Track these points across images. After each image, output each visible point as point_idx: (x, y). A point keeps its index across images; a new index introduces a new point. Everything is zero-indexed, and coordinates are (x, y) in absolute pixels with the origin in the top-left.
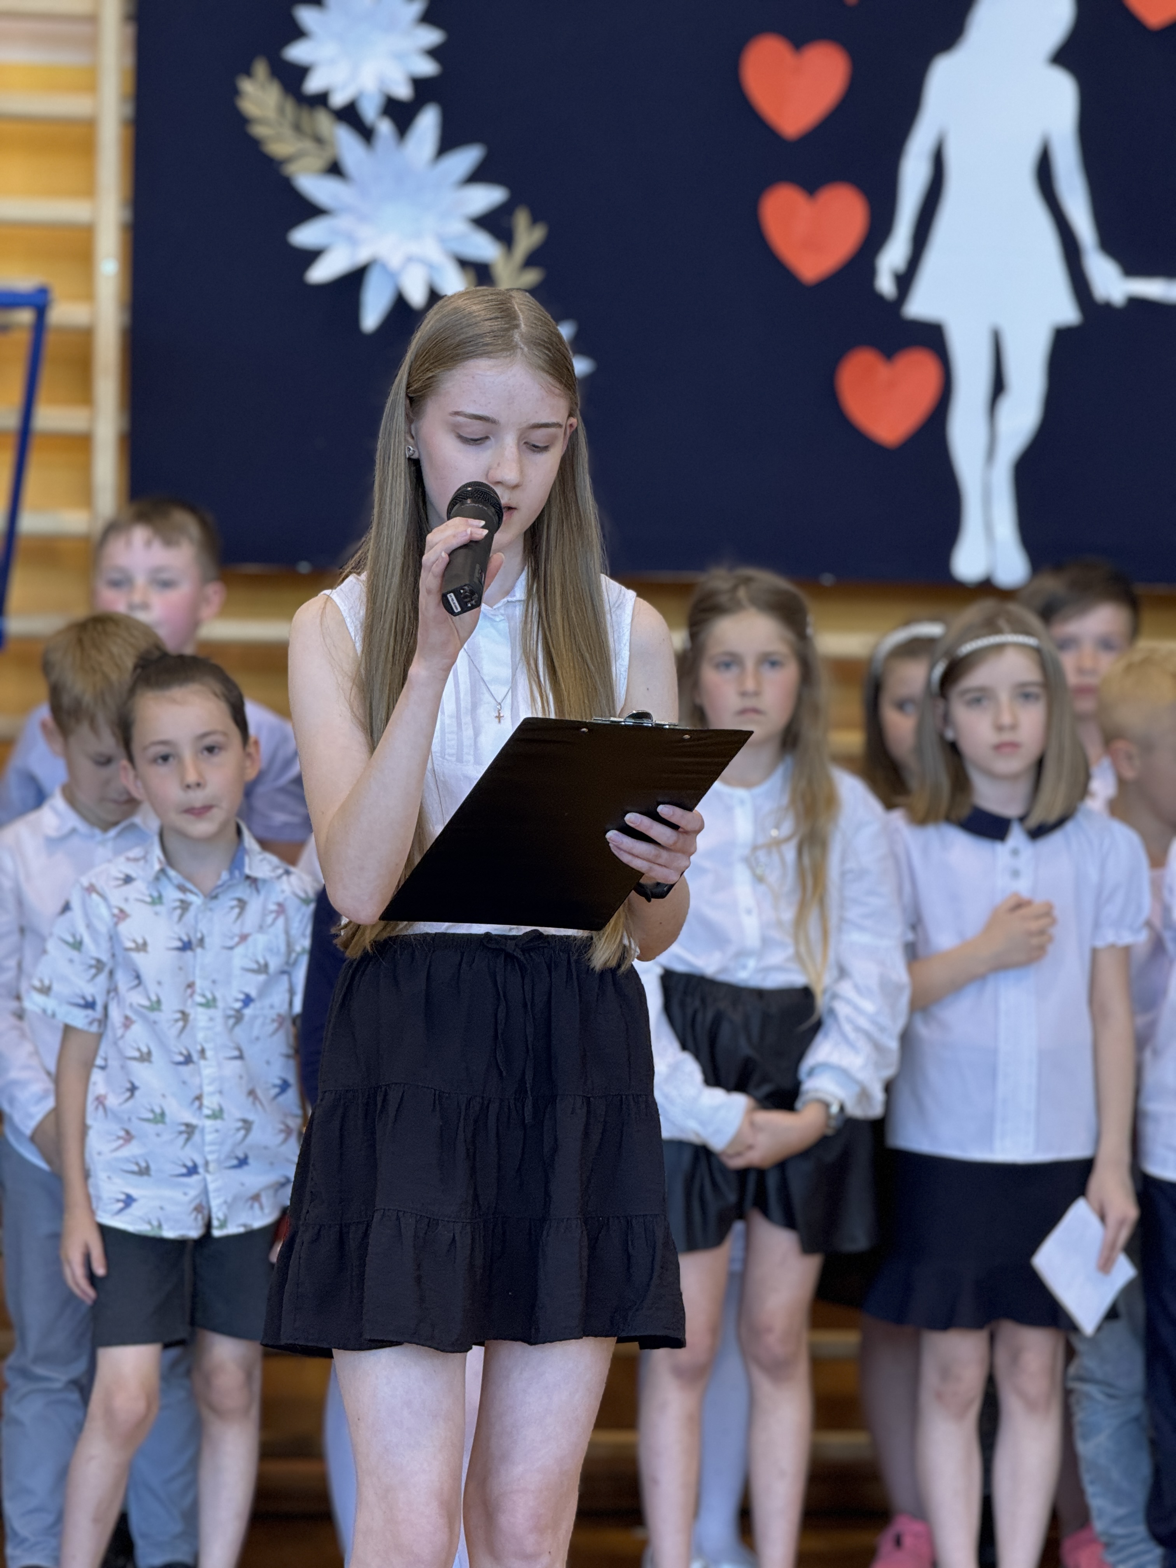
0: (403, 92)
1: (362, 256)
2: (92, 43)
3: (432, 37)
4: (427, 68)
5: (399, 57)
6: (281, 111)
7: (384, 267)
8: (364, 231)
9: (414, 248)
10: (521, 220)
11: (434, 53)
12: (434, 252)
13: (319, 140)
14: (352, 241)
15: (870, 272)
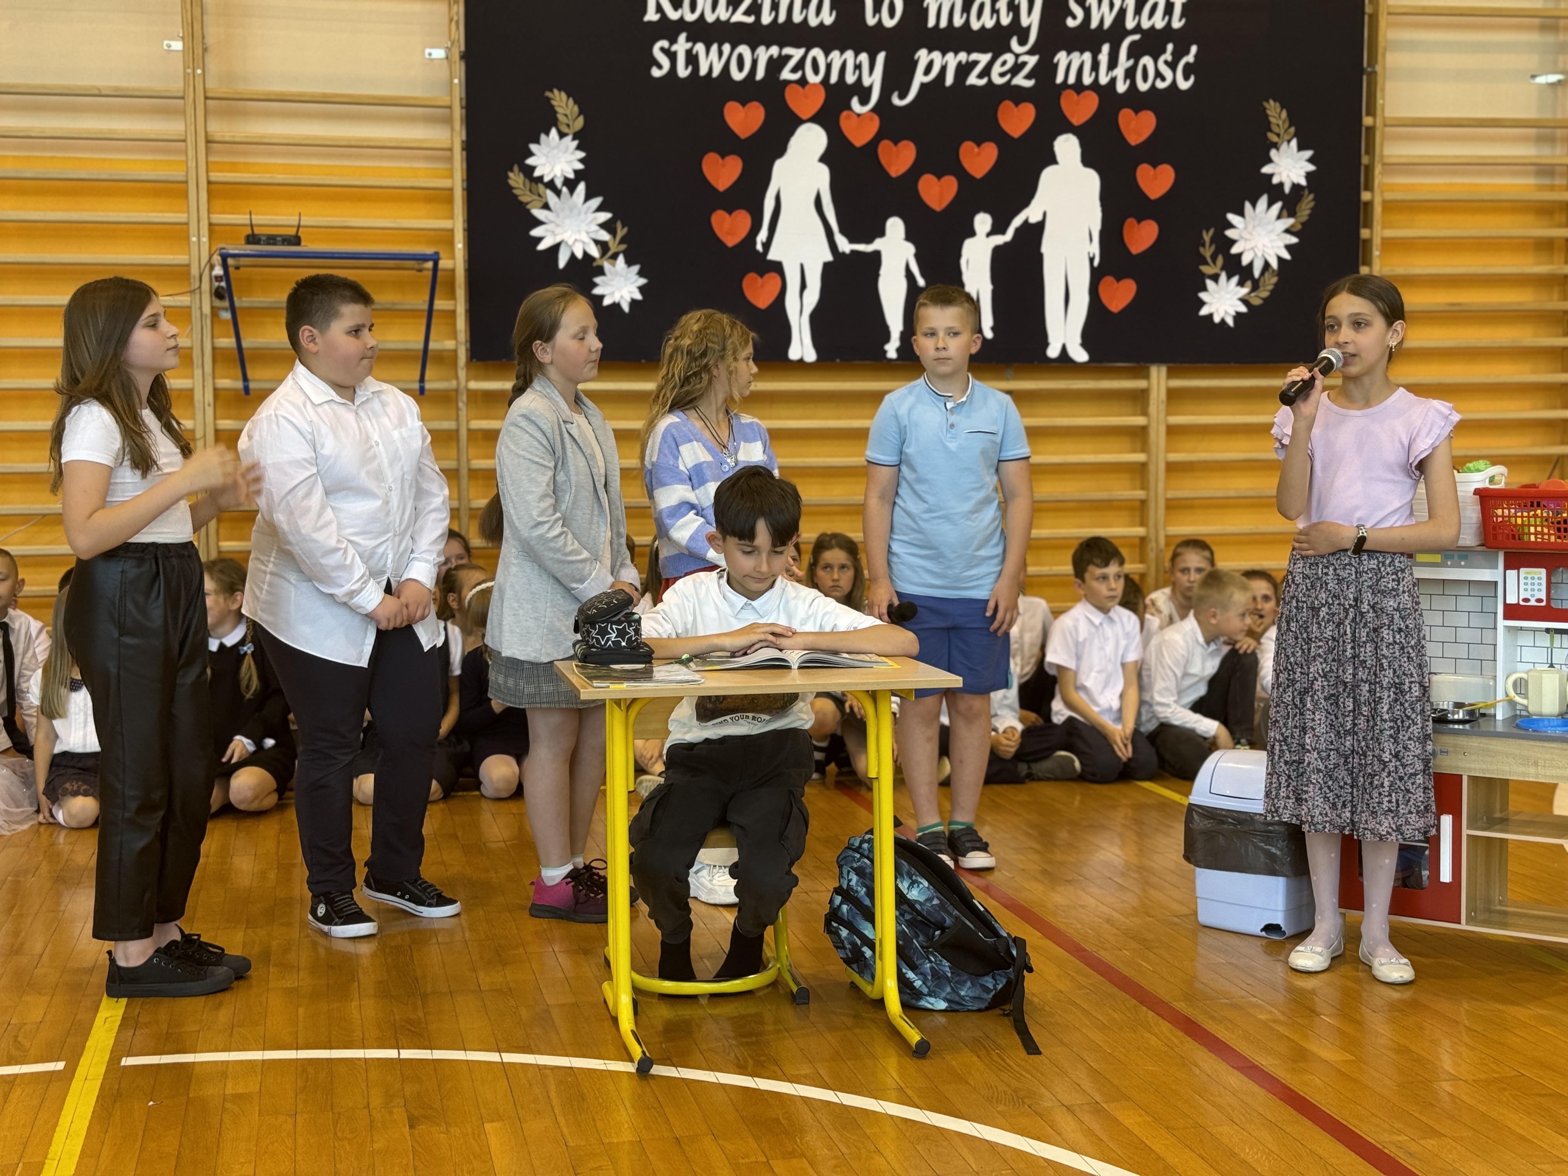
0: (571, 176)
1: (558, 240)
2: (450, 159)
3: (581, 154)
4: (580, 166)
5: (569, 162)
6: (524, 184)
7: (567, 243)
8: (558, 230)
9: (578, 237)
10: (619, 225)
11: (581, 161)
12: (585, 238)
13: (539, 196)
14: (554, 234)
15: (755, 243)
